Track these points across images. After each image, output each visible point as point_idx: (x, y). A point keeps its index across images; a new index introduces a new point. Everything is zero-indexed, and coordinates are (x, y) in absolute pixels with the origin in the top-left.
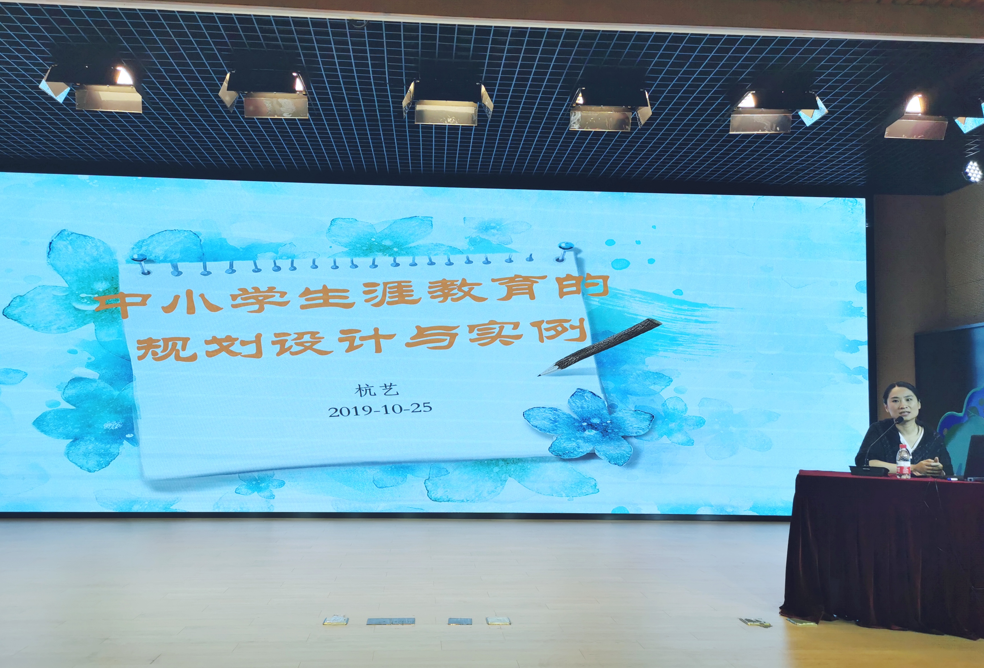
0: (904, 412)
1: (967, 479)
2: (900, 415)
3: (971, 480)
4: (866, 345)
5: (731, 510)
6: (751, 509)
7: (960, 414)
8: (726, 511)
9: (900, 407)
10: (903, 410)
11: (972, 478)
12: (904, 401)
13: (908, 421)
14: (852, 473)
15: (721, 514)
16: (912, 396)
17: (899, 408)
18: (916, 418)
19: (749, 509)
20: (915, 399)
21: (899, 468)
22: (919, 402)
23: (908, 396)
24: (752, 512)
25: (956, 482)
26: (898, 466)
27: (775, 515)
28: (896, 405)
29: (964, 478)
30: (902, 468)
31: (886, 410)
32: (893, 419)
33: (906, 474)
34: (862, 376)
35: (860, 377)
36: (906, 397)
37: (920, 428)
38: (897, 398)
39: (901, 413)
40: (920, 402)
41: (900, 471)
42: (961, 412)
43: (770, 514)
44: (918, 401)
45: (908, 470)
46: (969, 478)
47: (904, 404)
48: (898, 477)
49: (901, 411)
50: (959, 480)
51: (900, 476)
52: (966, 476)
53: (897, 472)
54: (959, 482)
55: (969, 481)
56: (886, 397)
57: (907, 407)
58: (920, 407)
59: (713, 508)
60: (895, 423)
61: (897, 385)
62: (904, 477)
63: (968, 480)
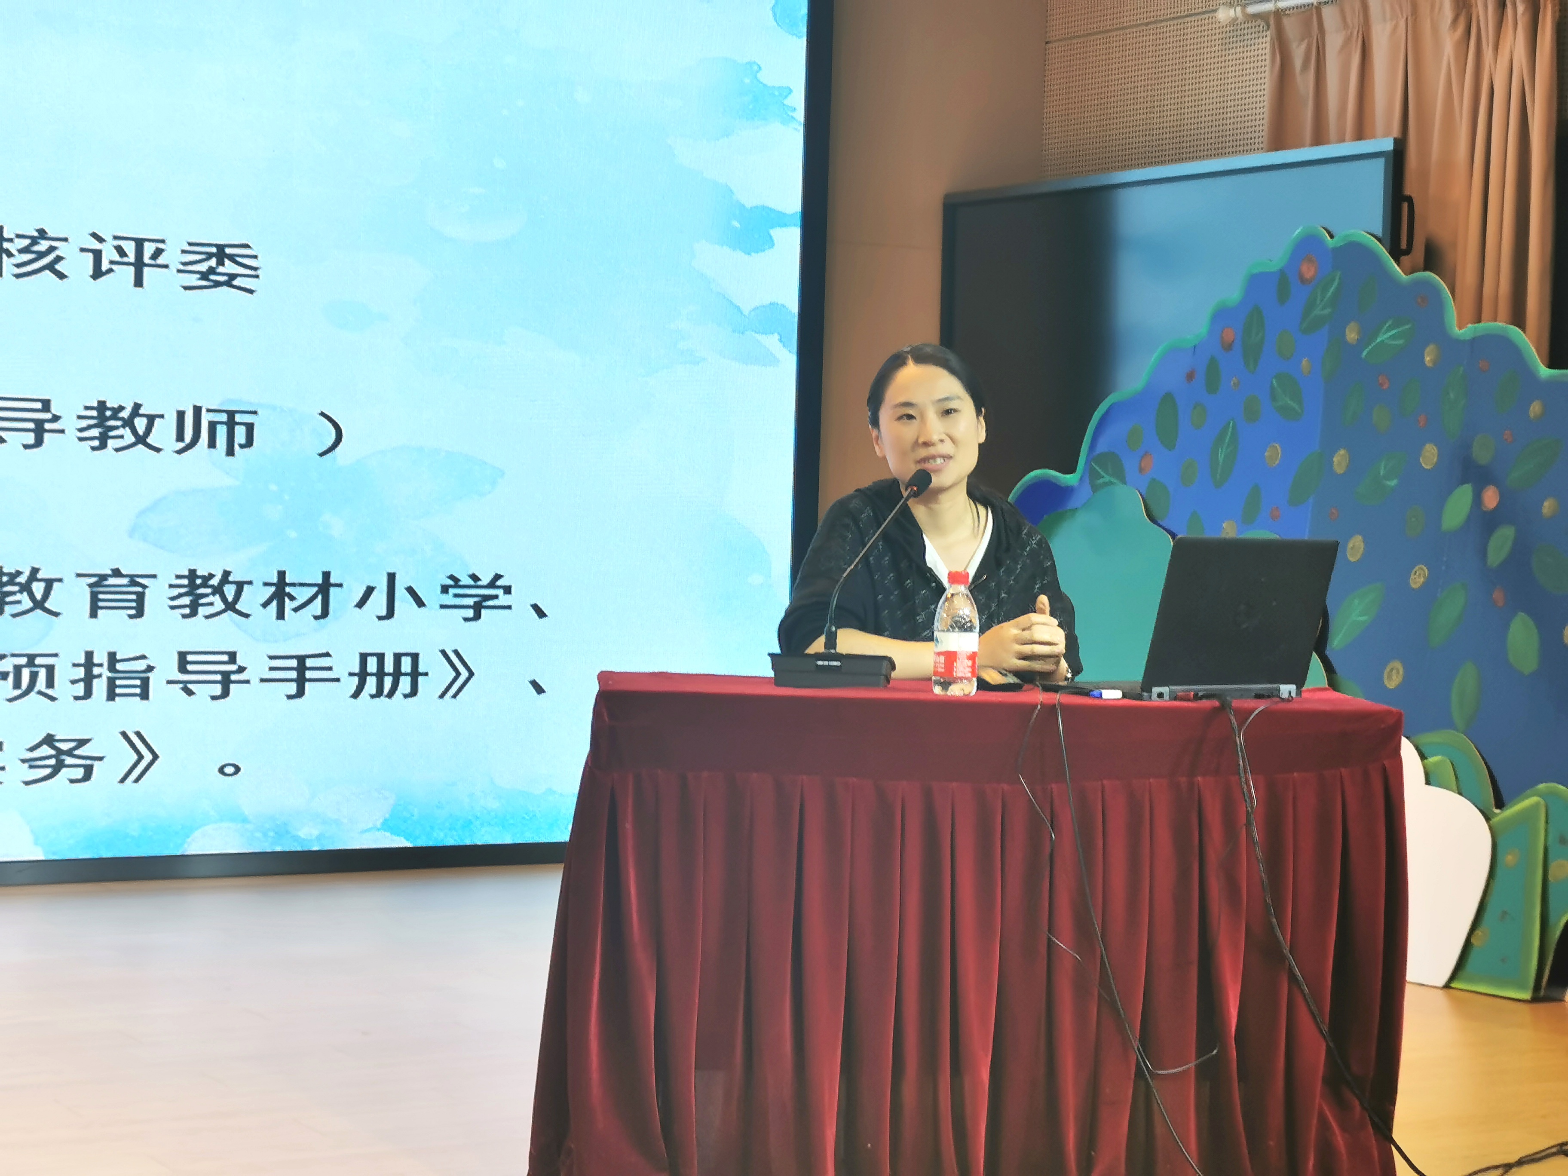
0: (934, 457)
1: (1151, 691)
2: (919, 467)
3: (1160, 695)
4: (795, 225)
5: (315, 833)
6: (387, 826)
7: (1068, 476)
8: (296, 838)
9: (921, 440)
10: (932, 451)
11: (1165, 690)
12: (932, 416)
13: (942, 490)
14: (778, 680)
15: (278, 849)
16: (959, 398)
17: (916, 444)
18: (969, 477)
19: (379, 824)
20: (966, 405)
21: (942, 659)
22: (981, 419)
23: (947, 399)
24: (388, 834)
25: (1116, 703)
26: (942, 648)
27: (468, 842)
28: (909, 431)
29: (1143, 690)
30: (951, 657)
31: (877, 448)
32: (894, 483)
33: (961, 679)
34: (776, 336)
35: (772, 342)
36: (940, 400)
37: (982, 510)
38: (908, 404)
39: (925, 460)
40: (985, 418)
41: (946, 667)
42: (1072, 470)
43: (450, 842)
44: (978, 412)
45: (970, 663)
46: (1156, 690)
47: (935, 427)
48: (937, 690)
49: (923, 453)
50: (1124, 696)
51: (945, 685)
52: (1147, 686)
53: (936, 673)
54: (1127, 702)
55: (1155, 701)
56: (875, 399)
57: (942, 441)
58: (982, 438)
59: (249, 827)
60: (905, 494)
61: (913, 357)
62: (956, 691)
63: (1154, 696)
